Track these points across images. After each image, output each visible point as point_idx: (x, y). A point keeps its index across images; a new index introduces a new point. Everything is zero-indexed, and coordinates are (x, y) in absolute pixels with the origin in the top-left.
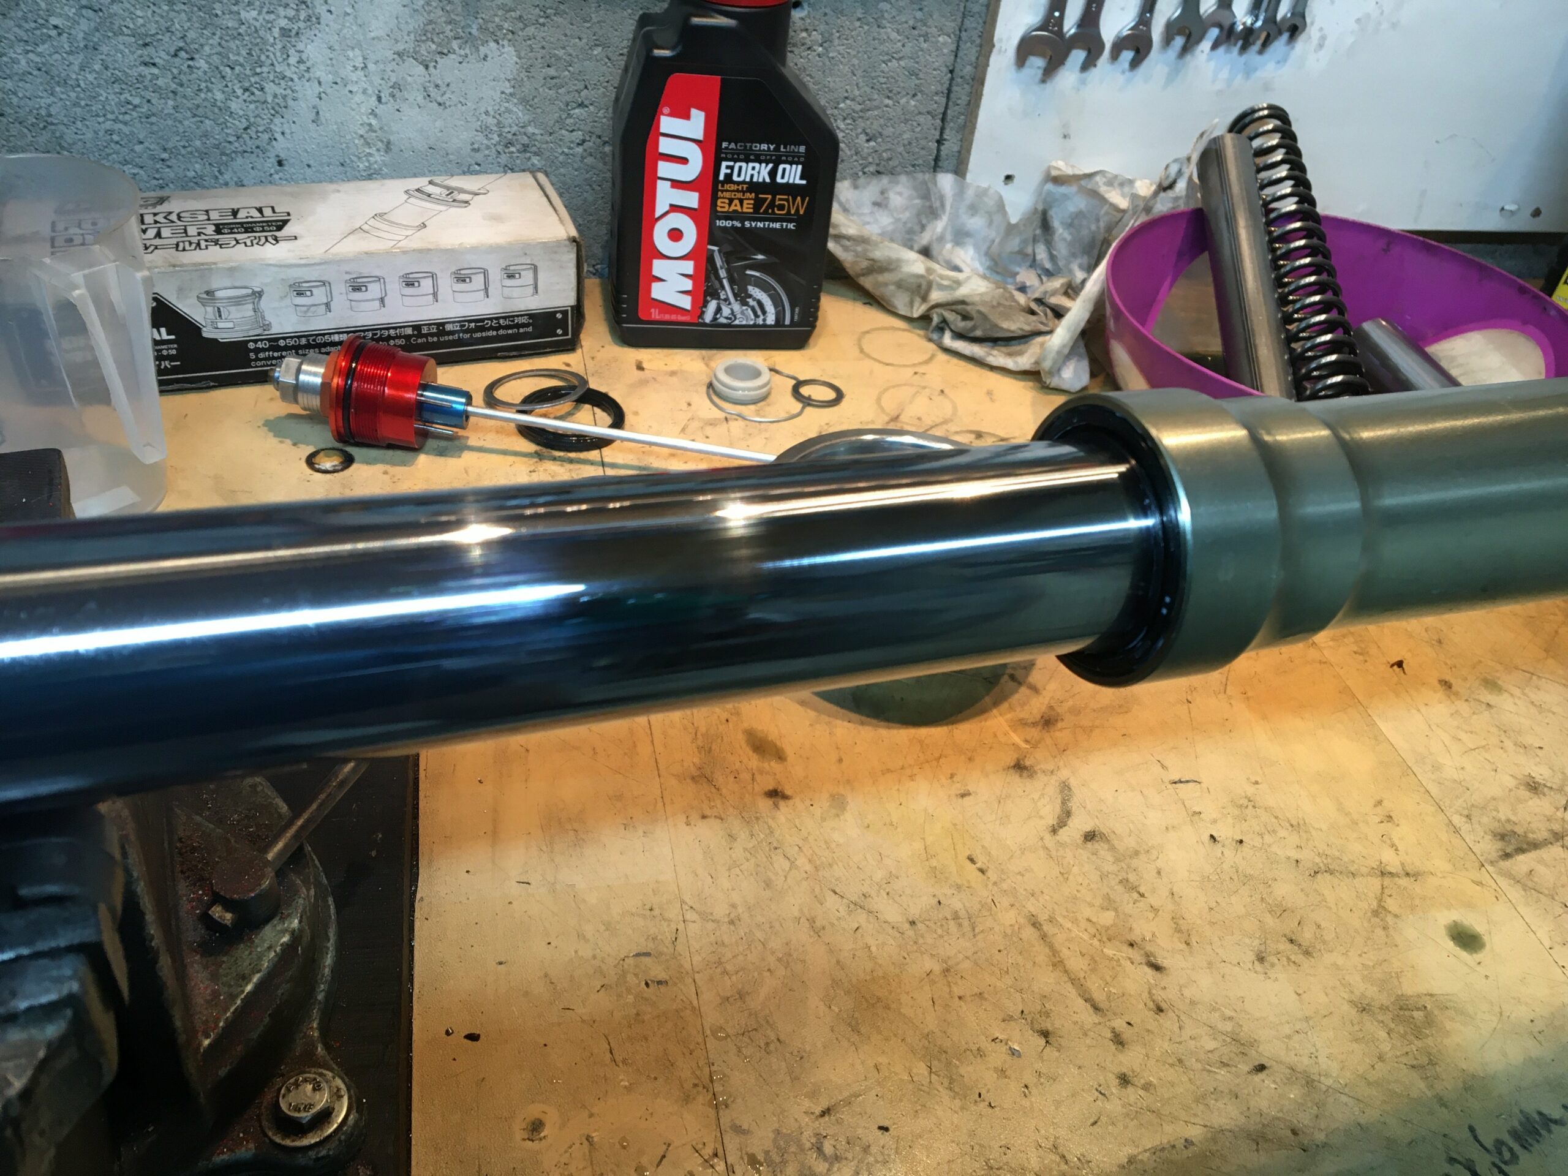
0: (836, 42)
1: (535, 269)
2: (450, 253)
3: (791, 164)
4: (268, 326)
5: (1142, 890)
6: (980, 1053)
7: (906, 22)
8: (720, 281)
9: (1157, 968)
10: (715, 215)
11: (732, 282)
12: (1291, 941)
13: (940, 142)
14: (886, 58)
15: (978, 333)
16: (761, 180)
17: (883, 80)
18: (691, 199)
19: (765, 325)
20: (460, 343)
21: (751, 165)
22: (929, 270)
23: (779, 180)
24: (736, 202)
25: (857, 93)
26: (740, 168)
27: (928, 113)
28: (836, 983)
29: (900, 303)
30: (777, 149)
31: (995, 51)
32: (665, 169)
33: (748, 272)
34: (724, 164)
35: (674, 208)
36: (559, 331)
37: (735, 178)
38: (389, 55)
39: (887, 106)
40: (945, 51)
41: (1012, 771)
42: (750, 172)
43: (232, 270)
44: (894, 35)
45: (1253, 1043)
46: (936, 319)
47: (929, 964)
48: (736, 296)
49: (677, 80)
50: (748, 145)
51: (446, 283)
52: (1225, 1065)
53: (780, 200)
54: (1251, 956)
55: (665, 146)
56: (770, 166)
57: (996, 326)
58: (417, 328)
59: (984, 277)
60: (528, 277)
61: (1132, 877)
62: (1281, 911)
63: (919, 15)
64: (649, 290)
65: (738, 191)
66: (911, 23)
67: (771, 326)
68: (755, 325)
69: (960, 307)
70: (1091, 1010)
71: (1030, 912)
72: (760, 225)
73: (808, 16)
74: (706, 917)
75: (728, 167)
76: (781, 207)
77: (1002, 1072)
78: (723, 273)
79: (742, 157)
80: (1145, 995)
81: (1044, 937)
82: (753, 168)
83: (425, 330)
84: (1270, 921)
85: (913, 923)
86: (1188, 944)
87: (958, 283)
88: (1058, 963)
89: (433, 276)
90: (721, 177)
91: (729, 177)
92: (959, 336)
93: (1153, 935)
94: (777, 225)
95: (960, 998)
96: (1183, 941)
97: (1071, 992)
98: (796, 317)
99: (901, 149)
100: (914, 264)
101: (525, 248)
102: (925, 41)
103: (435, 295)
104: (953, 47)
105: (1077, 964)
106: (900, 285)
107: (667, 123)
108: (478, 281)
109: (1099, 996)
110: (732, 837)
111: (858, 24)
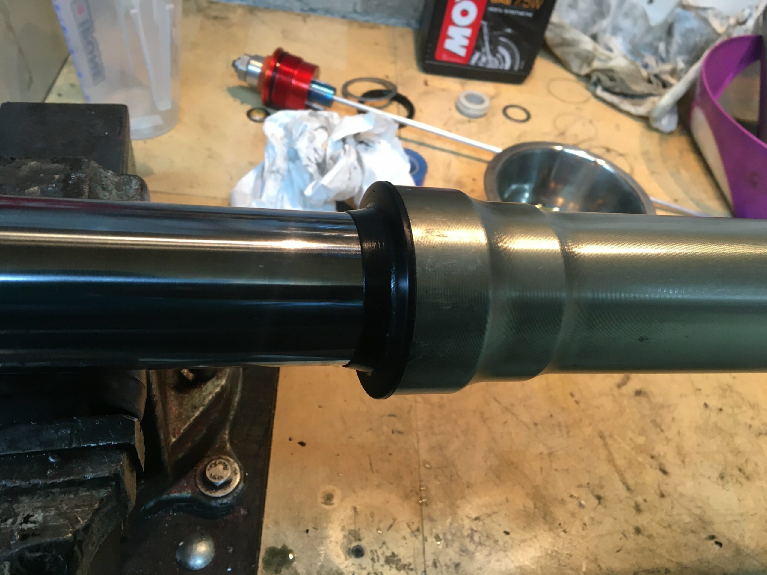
5: (663, 427)
6: (563, 501)
8: (483, 41)
9: (665, 472)
10: (489, 4)
11: (490, 43)
12: (740, 470)
15: (617, 90)
19: (503, 70)
22: (595, 49)
29: (575, 65)
33: (500, 38)
45: (711, 523)
46: (594, 78)
47: (542, 449)
48: (491, 51)
52: (693, 532)
54: (716, 475)
57: (628, 88)
59: (625, 57)
61: (658, 420)
62: (737, 452)
67: (506, 71)
68: (498, 69)
69: (610, 73)
70: (625, 489)
71: (600, 429)
72: (513, 12)
77: (573, 515)
78: (486, 38)
80: (656, 486)
81: (606, 445)
84: (730, 457)
85: (536, 424)
86: (683, 462)
87: (609, 59)
88: (611, 461)
92: (606, 89)
93: (665, 454)
94: (521, 13)
95: (556, 470)
96: (681, 460)
97: (616, 477)
98: (521, 67)
100: (587, 44)
105: (621, 462)
106: (578, 55)
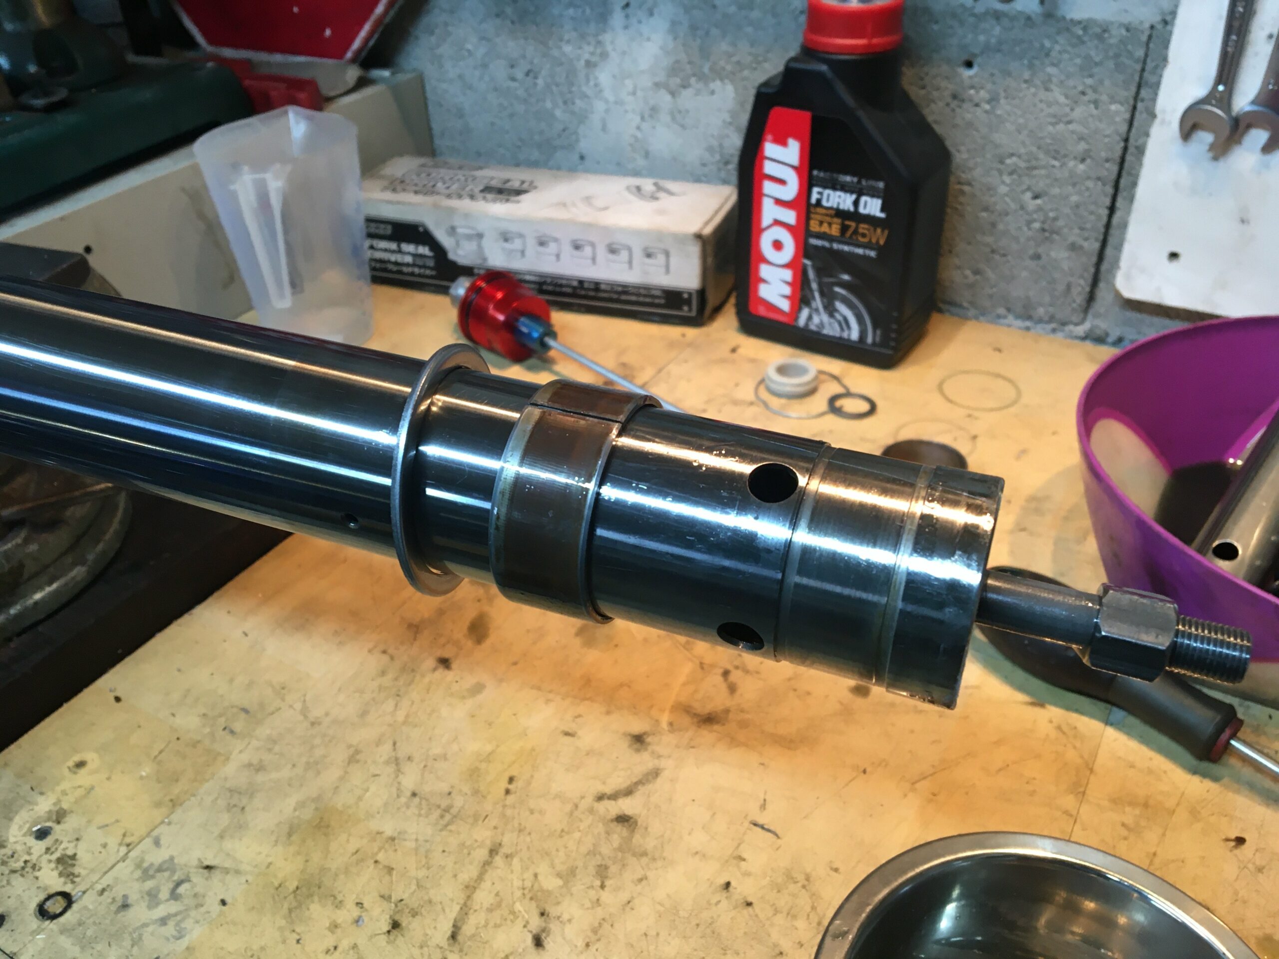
0: (1002, 101)
1: (667, 254)
2: (606, 230)
3: (873, 196)
4: (485, 259)
5: (608, 883)
6: (339, 905)
7: (1075, 87)
8: (811, 290)
9: (538, 944)
10: (809, 234)
11: (822, 294)
13: (1112, 209)
14: (1054, 120)
16: (846, 208)
17: (1049, 141)
18: (790, 217)
19: (849, 340)
20: (611, 300)
21: (838, 193)
23: (862, 210)
24: (825, 225)
25: (1022, 151)
26: (829, 196)
27: (1099, 179)
28: (318, 799)
30: (859, 182)
31: (1157, 121)
32: (768, 187)
33: (837, 289)
34: (816, 190)
35: (777, 223)
36: (686, 308)
37: (825, 203)
38: (650, 84)
39: (1053, 166)
40: (1118, 119)
41: (629, 738)
42: (837, 200)
43: (467, 216)
44: (1062, 99)
47: (388, 827)
48: (826, 308)
49: (778, 113)
50: (835, 175)
51: (601, 253)
53: (863, 228)
55: (769, 168)
56: (854, 197)
58: (581, 282)
60: (661, 259)
61: (613, 869)
63: (1089, 81)
64: (756, 290)
65: (827, 215)
66: (1080, 88)
67: (855, 342)
68: (841, 338)
70: (449, 933)
71: (502, 841)
72: (846, 248)
73: (976, 75)
74: (304, 712)
75: (820, 193)
76: (864, 235)
77: (334, 927)
78: (814, 286)
79: (830, 185)
81: (487, 864)
82: (840, 197)
83: (586, 285)
86: (587, 945)
88: (470, 889)
89: (593, 245)
90: (813, 200)
91: (819, 201)
93: (570, 921)
94: (860, 251)
95: (376, 862)
96: (588, 940)
97: (452, 913)
98: (878, 339)
99: (1067, 210)
101: (660, 235)
102: (1096, 108)
103: (594, 259)
104: (1127, 116)
105: (483, 898)
107: (770, 149)
108: (624, 255)
109: (468, 929)
110: (383, 673)
111: (1024, 86)
